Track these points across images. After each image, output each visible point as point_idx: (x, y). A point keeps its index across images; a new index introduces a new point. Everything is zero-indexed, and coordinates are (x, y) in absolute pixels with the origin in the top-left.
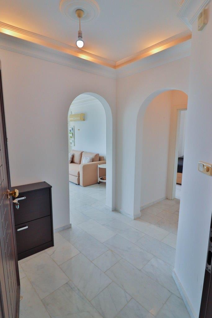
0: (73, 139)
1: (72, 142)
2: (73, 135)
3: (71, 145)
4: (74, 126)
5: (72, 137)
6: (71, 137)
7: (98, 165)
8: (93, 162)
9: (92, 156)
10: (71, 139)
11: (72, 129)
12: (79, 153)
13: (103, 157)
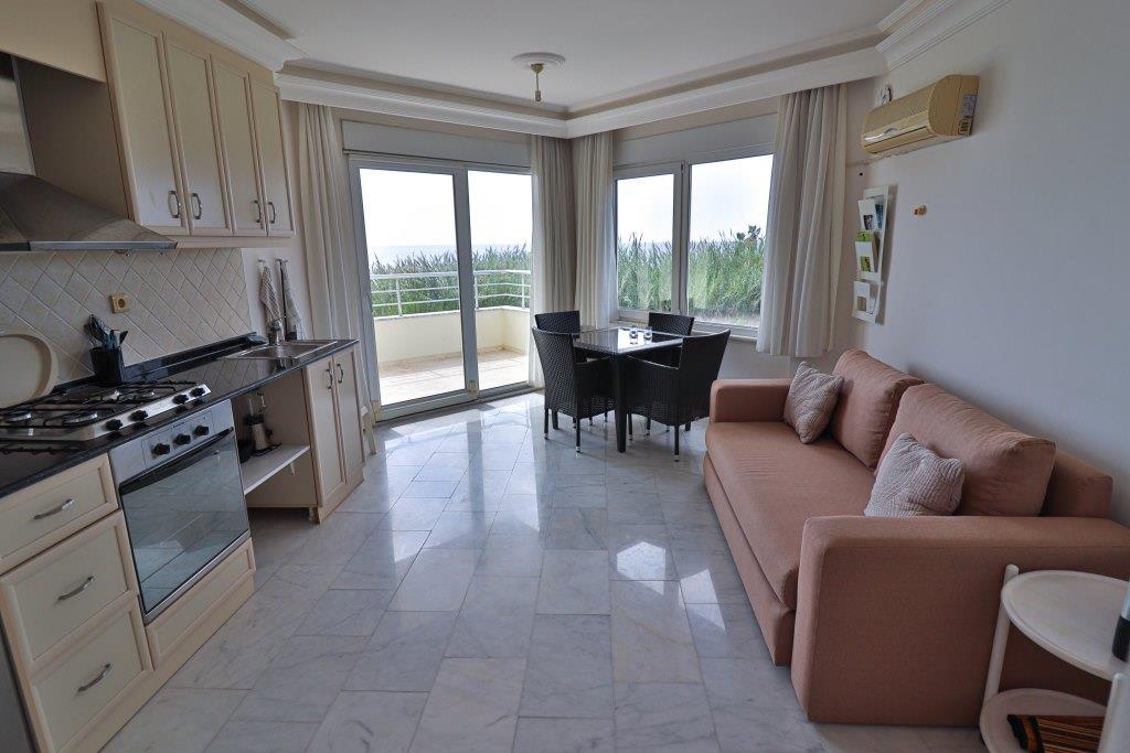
0: (875, 277)
1: (866, 295)
2: (882, 248)
3: (862, 315)
4: (893, 191)
5: (872, 267)
6: (866, 260)
7: (1013, 568)
8: (960, 510)
9: (973, 447)
10: (867, 275)
11: (879, 208)
12: (883, 385)
13: (1106, 483)
